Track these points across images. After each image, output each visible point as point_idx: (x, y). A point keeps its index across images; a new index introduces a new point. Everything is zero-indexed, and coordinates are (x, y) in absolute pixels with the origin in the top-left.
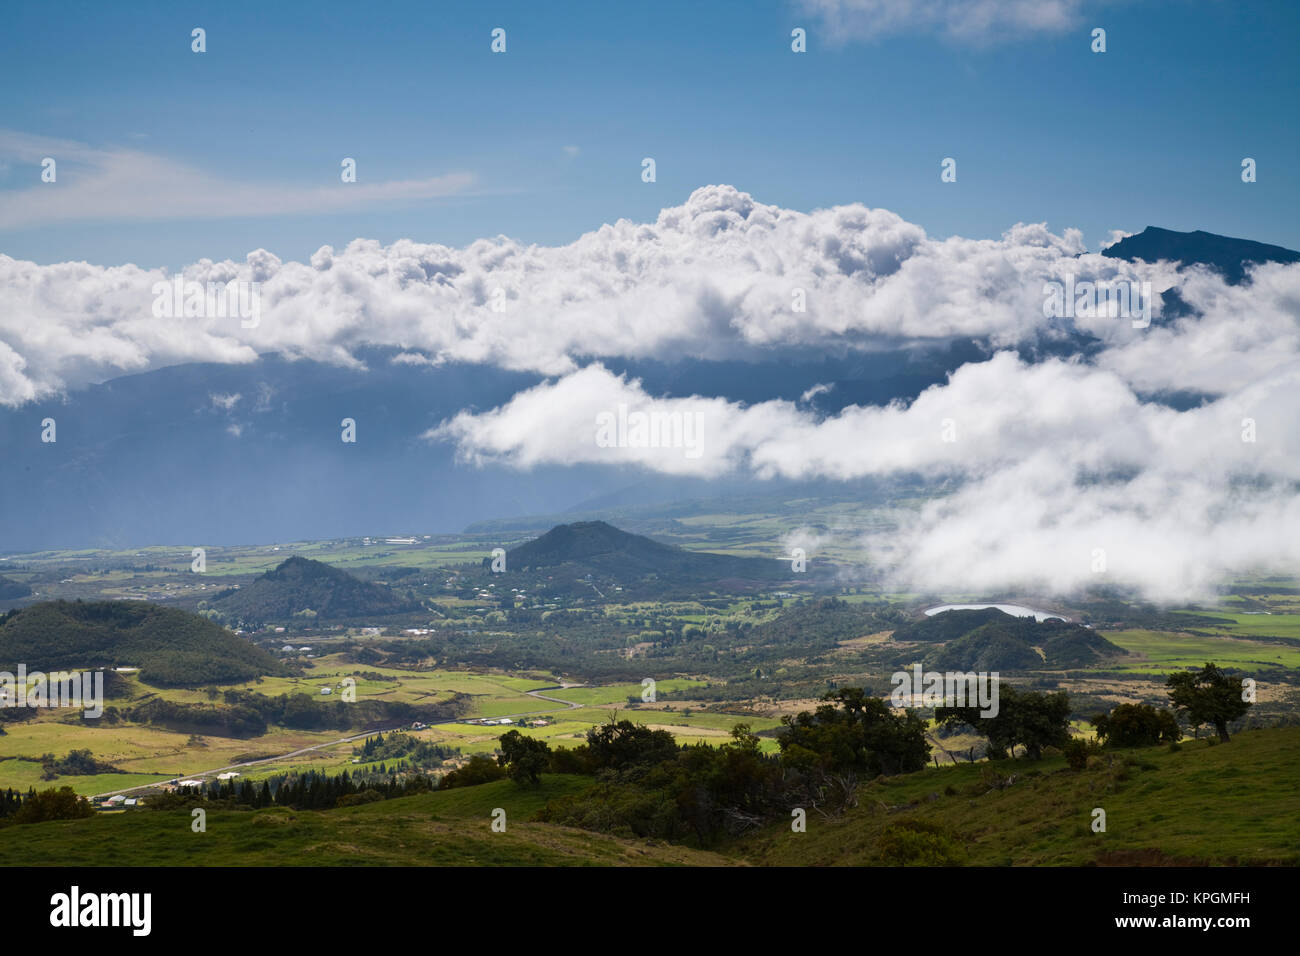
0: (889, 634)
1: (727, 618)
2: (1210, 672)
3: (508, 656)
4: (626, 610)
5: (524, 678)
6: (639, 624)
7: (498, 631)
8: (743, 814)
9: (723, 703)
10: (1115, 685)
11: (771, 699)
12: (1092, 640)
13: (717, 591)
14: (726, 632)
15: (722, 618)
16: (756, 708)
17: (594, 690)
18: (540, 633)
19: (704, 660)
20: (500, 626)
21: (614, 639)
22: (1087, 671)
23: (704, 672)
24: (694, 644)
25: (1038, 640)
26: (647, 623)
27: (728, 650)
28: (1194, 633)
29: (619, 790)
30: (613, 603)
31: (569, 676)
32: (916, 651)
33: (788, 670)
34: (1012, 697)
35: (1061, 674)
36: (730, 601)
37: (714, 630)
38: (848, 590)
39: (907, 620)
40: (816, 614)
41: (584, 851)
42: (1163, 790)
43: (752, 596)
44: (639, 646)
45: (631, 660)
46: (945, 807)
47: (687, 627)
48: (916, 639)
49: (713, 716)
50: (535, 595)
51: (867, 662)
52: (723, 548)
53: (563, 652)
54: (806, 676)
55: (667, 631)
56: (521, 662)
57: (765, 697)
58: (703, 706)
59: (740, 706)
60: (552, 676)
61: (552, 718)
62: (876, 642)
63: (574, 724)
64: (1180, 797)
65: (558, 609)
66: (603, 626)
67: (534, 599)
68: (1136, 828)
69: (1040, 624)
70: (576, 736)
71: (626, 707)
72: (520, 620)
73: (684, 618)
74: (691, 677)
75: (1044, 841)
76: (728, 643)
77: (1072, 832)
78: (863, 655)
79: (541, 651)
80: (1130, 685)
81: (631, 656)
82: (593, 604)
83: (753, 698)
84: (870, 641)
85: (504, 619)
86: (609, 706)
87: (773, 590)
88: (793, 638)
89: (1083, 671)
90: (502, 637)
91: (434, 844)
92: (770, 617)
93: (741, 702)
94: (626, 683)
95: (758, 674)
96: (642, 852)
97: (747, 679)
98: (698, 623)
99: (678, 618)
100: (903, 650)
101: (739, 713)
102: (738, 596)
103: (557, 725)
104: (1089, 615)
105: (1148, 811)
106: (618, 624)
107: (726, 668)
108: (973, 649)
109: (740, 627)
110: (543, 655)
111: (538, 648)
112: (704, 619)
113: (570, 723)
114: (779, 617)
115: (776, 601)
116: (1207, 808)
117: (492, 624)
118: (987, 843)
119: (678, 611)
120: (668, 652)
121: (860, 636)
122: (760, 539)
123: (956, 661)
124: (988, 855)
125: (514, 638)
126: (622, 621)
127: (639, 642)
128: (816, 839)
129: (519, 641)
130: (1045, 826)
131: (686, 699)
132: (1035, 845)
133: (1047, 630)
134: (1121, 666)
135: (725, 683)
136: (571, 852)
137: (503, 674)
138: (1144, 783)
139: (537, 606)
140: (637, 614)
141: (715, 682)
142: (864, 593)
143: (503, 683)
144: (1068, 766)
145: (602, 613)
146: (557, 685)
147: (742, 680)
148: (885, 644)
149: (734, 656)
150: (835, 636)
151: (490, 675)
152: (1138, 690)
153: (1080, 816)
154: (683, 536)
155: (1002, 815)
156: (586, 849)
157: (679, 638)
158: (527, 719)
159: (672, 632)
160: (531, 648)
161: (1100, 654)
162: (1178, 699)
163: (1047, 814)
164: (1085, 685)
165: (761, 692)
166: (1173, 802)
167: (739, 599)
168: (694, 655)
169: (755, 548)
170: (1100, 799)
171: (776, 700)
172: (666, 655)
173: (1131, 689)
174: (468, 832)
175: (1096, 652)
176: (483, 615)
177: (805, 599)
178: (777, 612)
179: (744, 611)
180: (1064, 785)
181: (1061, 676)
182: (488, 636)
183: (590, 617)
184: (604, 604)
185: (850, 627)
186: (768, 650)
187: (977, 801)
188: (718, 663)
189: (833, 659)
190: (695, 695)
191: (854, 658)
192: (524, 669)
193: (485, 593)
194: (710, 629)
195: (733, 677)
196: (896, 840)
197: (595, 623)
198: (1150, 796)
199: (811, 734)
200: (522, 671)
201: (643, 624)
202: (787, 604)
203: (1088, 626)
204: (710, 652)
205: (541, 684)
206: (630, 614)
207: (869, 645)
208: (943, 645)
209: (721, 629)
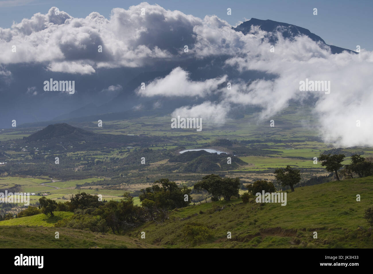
0: (167, 160)
1: (110, 156)
2: (288, 169)
3: (33, 171)
4: (74, 154)
5: (39, 179)
6: (79, 159)
7: (29, 163)
8: (128, 223)
9: (110, 186)
10: (244, 175)
11: (127, 184)
12: (236, 160)
13: (107, 147)
14: (110, 161)
15: (108, 156)
16: (121, 187)
17: (64, 183)
18: (44, 163)
19: (103, 171)
20: (30, 161)
21: (70, 164)
22: (235, 171)
23: (103, 175)
24: (99, 166)
25: (218, 161)
26: (82, 159)
27: (111, 167)
28: (269, 156)
29: (84, 216)
30: (70, 152)
31: (56, 178)
32: (176, 166)
33: (132, 174)
34: (220, 180)
35: (226, 172)
36: (111, 150)
37: (106, 161)
38: (153, 145)
39: (173, 155)
40: (142, 154)
41: (82, 237)
42: (276, 208)
43: (119, 148)
44: (79, 167)
45: (77, 172)
46: (200, 218)
47: (96, 160)
48: (177, 162)
49: (106, 190)
50: (42, 150)
51: (160, 170)
52: (108, 132)
53: (53, 169)
54: (139, 176)
55: (89, 161)
56: (38, 173)
57: (124, 184)
58: (103, 187)
59: (116, 187)
60: (49, 178)
61: (49, 192)
62: (163, 163)
63: (57, 194)
64: (283, 210)
65: (50, 154)
66: (66, 160)
67: (42, 151)
68: (270, 221)
69: (219, 155)
70: (58, 199)
71: (76, 188)
72: (38, 158)
73: (95, 157)
74: (98, 177)
75: (239, 227)
76: (111, 165)
77: (248, 223)
78: (158, 168)
79: (45, 169)
80: (249, 175)
81: (77, 170)
82: (63, 152)
83: (120, 184)
84: (161, 163)
85: (32, 158)
86: (69, 188)
87: (127, 146)
88: (134, 163)
89: (233, 171)
90: (31, 165)
91: (30, 235)
92: (125, 156)
93: (116, 185)
94: (75, 180)
95: (122, 175)
96: (101, 237)
97: (118, 177)
98: (100, 158)
99: (93, 157)
100: (172, 166)
101: (115, 189)
102: (113, 148)
103: (52, 195)
104: (235, 151)
105: (272, 215)
106: (72, 159)
107: (110, 174)
108: (196, 165)
109: (115, 159)
110: (46, 171)
111: (43, 168)
112: (102, 157)
113: (55, 194)
114: (129, 155)
115: (127, 150)
116: (292, 213)
117: (27, 160)
118: (219, 229)
119: (93, 154)
120: (90, 169)
121: (157, 162)
122: (121, 128)
123: (190, 169)
124: (220, 233)
125: (35, 165)
126: (73, 158)
127: (80, 165)
128: (155, 230)
129: (37, 166)
130: (238, 222)
131: (97, 185)
132: (236, 229)
133: (221, 157)
134: (246, 168)
135: (110, 179)
136: (78, 237)
137: (32, 178)
138: (270, 206)
139: (43, 154)
140: (78, 156)
141: (107, 179)
142: (158, 146)
143: (32, 181)
144: (242, 202)
145: (66, 155)
146: (51, 181)
147: (116, 178)
148: (166, 164)
149: (113, 170)
150: (148, 162)
151: (27, 178)
152: (251, 176)
153: (250, 218)
154: (94, 128)
155: (221, 219)
156: (82, 236)
157: (94, 163)
158: (41, 193)
159: (91, 162)
160: (41, 168)
161: (239, 165)
162: (278, 178)
163: (238, 218)
164: (234, 175)
165: (123, 182)
166: (280, 212)
167: (114, 149)
168: (99, 170)
169: (120, 131)
170: (256, 212)
171: (128, 184)
172: (90, 170)
173: (249, 176)
174: (41, 231)
175: (238, 164)
176: (24, 157)
177: (138, 149)
178: (128, 153)
179: (116, 154)
180: (242, 208)
181: (226, 173)
182: (26, 164)
183: (62, 157)
184: (67, 152)
185: (154, 158)
186: (125, 167)
187: (212, 215)
188: (108, 172)
189: (148, 170)
190: (100, 183)
191: (155, 169)
192: (39, 176)
193: (24, 149)
194: (104, 160)
195: (113, 177)
196: (191, 229)
197: (63, 159)
198: (272, 210)
199: (151, 195)
200: (38, 177)
201: (81, 159)
202: (131, 151)
203: (235, 155)
204: (104, 168)
205: (45, 181)
206: (77, 155)
207: (160, 164)
208: (186, 163)
209: (108, 160)
